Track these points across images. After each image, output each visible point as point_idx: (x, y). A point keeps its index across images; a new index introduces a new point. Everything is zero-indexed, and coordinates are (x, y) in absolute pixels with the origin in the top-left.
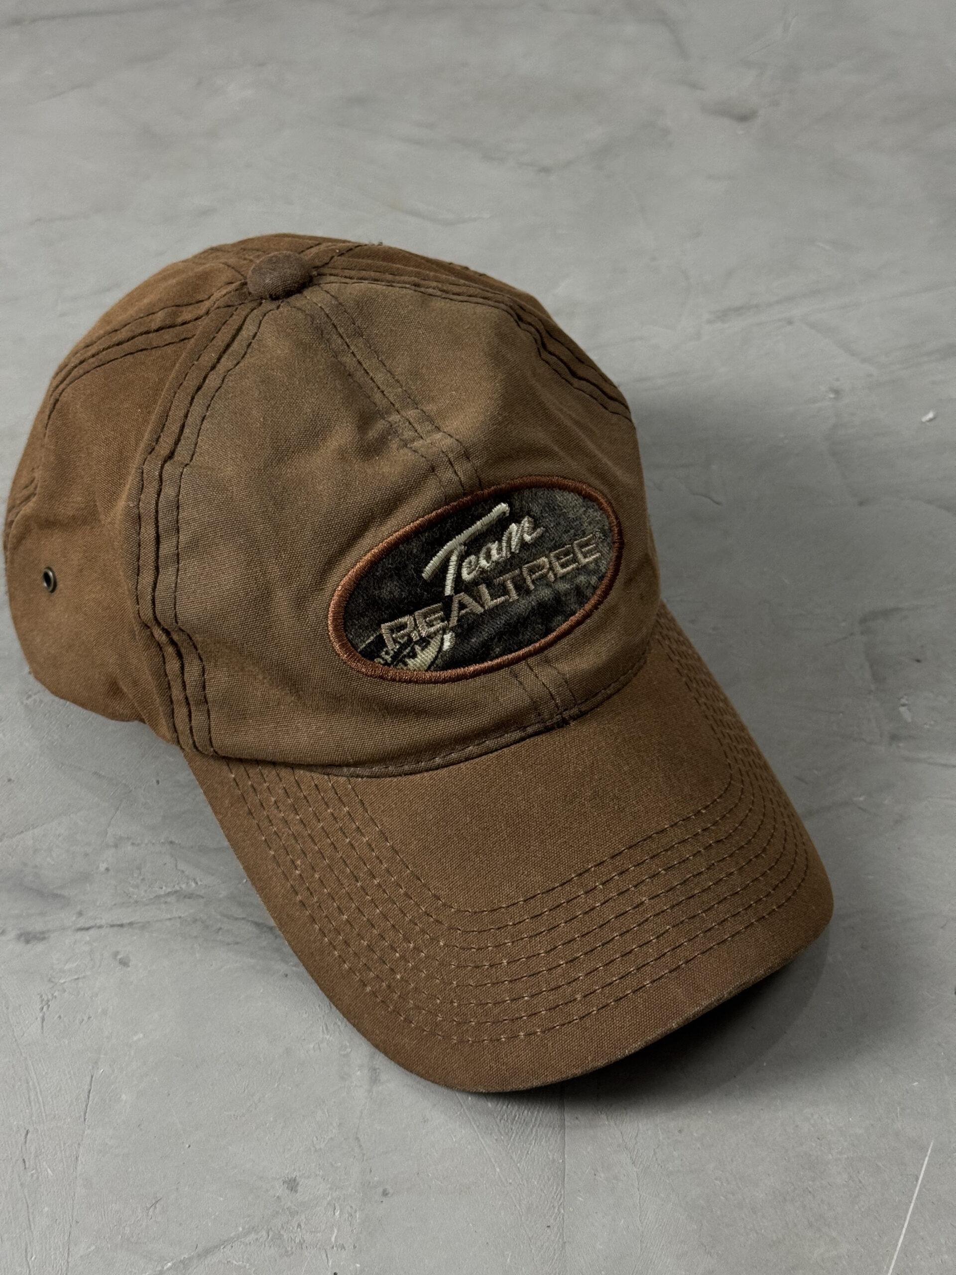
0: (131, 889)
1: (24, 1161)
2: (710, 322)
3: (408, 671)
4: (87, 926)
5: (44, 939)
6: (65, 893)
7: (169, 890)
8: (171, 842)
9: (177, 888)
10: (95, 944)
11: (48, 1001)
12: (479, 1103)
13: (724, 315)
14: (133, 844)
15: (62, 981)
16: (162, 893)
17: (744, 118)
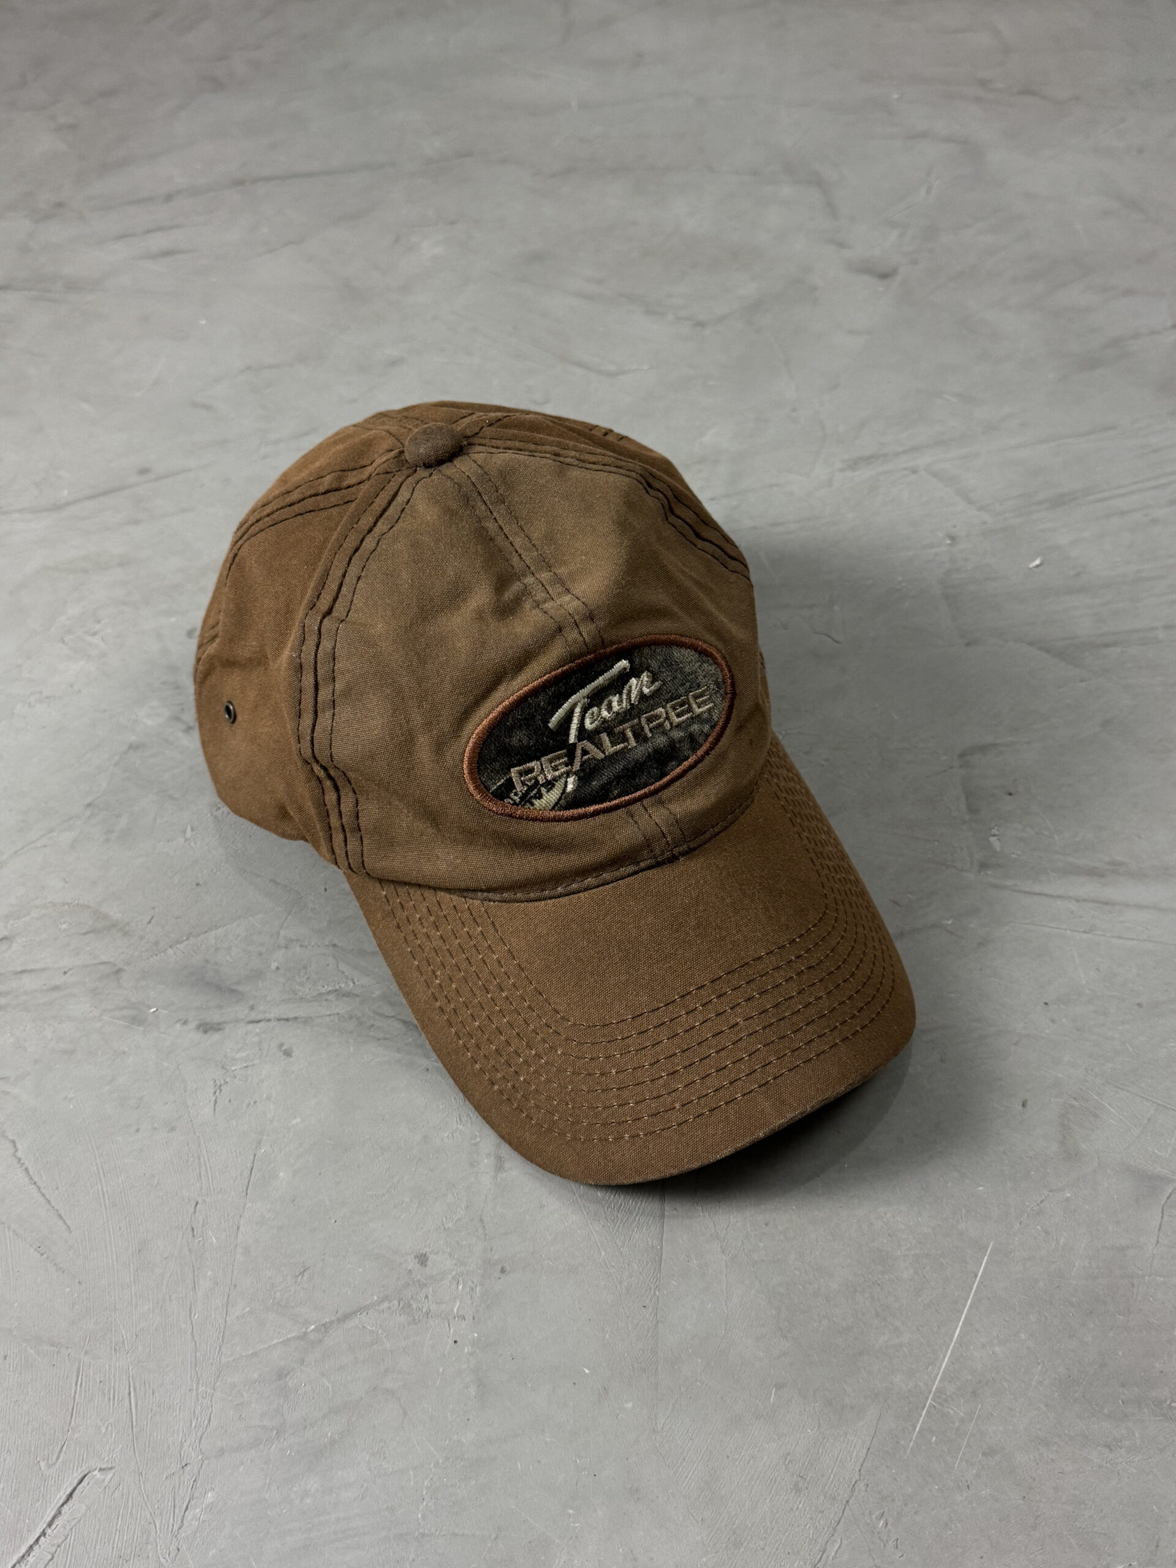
0: (297, 987)
1: (193, 1229)
2: (842, 470)
3: (534, 811)
4: (258, 1018)
5: (220, 1029)
6: (240, 988)
7: (330, 988)
8: (334, 945)
9: (337, 987)
10: (263, 1036)
11: (221, 1086)
12: (590, 1192)
13: (854, 464)
14: (301, 946)
15: (233, 1068)
16: (324, 991)
17: (884, 276)
